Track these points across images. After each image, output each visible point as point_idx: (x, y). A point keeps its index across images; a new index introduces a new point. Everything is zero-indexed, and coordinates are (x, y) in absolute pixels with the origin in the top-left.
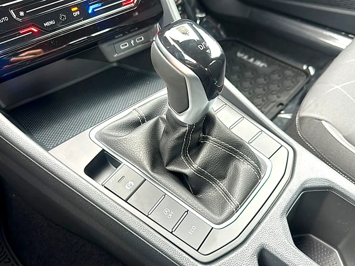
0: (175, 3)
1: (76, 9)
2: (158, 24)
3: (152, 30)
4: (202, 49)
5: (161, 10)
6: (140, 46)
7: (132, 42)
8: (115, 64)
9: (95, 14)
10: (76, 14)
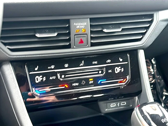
0: (150, 82)
1: (92, 79)
2: (137, 97)
3: (132, 100)
4: (163, 122)
5: (141, 90)
6: (123, 107)
7: (118, 104)
8: (103, 114)
9: (101, 84)
10: (91, 82)
